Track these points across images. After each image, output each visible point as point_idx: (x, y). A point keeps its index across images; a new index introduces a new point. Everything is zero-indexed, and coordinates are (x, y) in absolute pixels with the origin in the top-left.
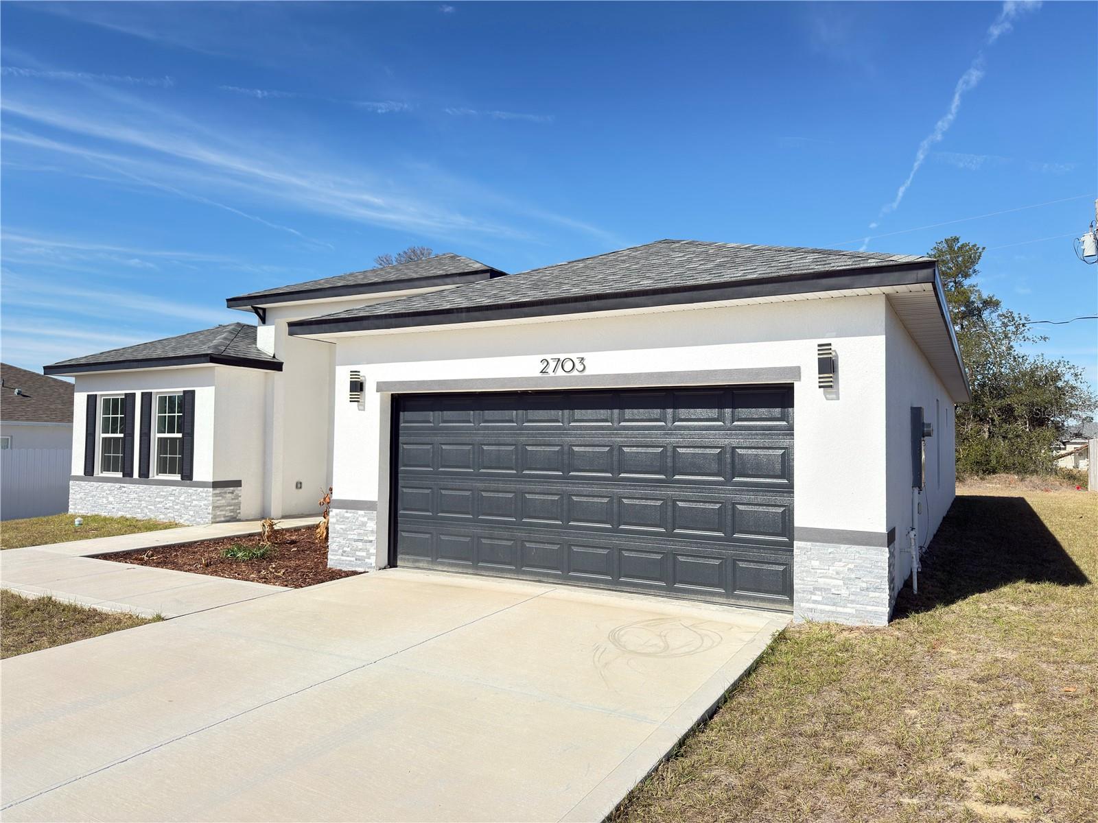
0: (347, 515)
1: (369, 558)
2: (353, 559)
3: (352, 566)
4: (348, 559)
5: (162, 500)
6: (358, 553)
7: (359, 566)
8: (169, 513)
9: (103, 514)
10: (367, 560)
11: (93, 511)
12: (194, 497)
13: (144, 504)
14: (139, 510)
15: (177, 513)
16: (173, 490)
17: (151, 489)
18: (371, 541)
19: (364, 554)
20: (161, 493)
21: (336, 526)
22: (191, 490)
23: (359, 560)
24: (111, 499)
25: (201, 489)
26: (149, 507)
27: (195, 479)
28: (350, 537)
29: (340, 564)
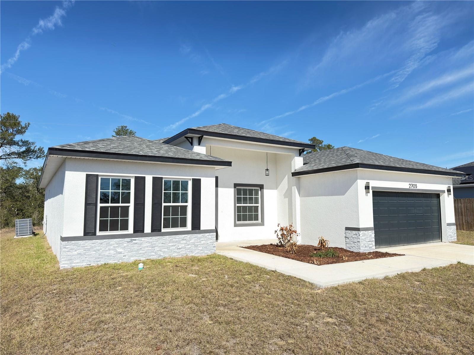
0: (365, 233)
1: (373, 247)
2: (369, 248)
3: (368, 250)
4: (367, 248)
5: (175, 244)
6: (370, 246)
7: (371, 250)
8: (182, 251)
9: (112, 262)
10: (372, 248)
11: (98, 261)
12: (203, 239)
13: (157, 249)
14: (154, 254)
15: (189, 250)
16: (185, 237)
17: (164, 238)
18: (373, 241)
19: (371, 246)
20: (174, 240)
21: (362, 237)
22: (200, 235)
23: (370, 248)
24: (119, 250)
25: (208, 234)
26: (163, 250)
27: (202, 228)
28: (367, 240)
29: (364, 251)
